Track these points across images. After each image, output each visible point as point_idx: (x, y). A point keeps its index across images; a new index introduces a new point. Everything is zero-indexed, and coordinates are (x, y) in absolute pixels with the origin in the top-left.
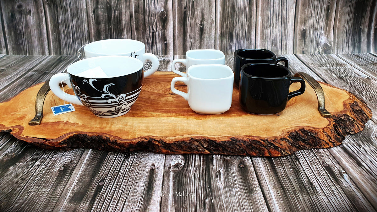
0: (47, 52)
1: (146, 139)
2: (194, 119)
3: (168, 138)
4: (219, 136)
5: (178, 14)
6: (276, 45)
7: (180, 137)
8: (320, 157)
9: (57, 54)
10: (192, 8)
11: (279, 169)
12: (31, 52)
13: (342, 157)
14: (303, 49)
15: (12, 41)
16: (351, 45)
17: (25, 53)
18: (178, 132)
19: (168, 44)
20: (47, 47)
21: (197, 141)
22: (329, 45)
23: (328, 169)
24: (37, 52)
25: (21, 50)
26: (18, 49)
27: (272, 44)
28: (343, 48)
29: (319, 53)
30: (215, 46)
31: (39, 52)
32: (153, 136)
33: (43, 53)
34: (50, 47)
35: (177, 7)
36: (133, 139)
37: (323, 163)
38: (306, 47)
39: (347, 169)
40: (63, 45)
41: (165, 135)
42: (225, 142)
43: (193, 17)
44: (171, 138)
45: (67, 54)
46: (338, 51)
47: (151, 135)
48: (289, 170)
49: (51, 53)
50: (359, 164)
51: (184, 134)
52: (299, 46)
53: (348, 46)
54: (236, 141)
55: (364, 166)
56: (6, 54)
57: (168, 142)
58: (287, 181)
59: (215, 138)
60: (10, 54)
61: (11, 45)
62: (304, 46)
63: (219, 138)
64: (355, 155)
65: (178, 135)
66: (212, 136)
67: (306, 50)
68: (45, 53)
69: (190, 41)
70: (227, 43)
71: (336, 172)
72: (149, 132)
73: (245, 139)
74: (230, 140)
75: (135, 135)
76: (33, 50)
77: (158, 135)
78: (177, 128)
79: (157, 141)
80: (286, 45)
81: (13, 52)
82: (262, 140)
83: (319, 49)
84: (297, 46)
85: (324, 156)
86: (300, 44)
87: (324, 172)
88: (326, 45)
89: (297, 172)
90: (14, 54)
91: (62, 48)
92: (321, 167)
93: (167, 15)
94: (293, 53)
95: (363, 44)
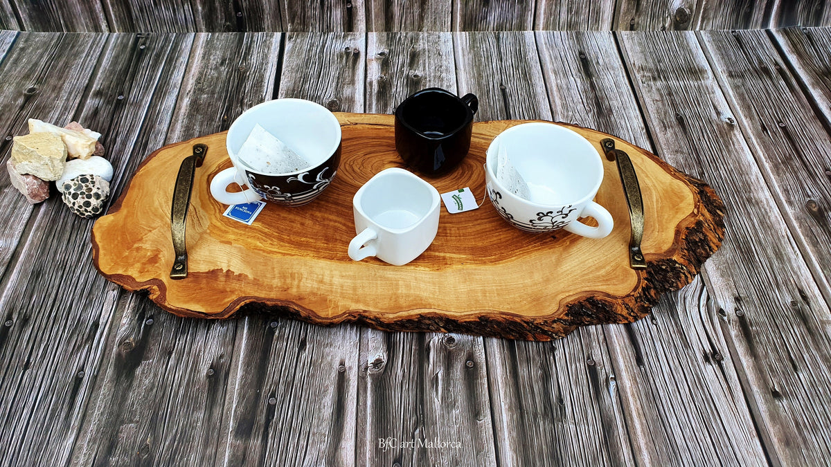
1: (355, 317)
2: (427, 269)
3: (386, 315)
4: (463, 314)
6: (577, 13)
7: (404, 314)
8: (587, 346)
11: (523, 371)
13: (619, 345)
14: (632, 19)
16: (733, 11)
18: (402, 302)
19: (354, 10)
21: (429, 319)
22: (688, 11)
23: (592, 370)
27: (570, 9)
28: (715, 17)
32: (365, 311)
36: (334, 318)
37: (588, 358)
38: (639, 16)
39: (619, 370)
41: (382, 309)
42: (470, 322)
44: (391, 316)
47: (361, 307)
48: (536, 372)
50: (639, 361)
51: (410, 307)
52: (625, 14)
53: (725, 15)
54: (487, 322)
55: (644, 365)
57: (386, 321)
58: (529, 396)
59: (456, 317)
62: (636, 14)
63: (462, 316)
64: (640, 341)
65: (400, 309)
66: (452, 313)
67: (638, 23)
71: (602, 377)
72: (358, 301)
73: (500, 318)
74: (477, 320)
75: (337, 307)
77: (371, 309)
78: (400, 291)
79: (370, 319)
80: (598, 13)
82: (525, 322)
83: (664, 20)
84: (622, 14)
85: (594, 344)
86: (628, 9)
87: (585, 377)
88: (680, 11)
89: (546, 377)
92: (583, 367)
94: (612, 30)
95: (757, 9)
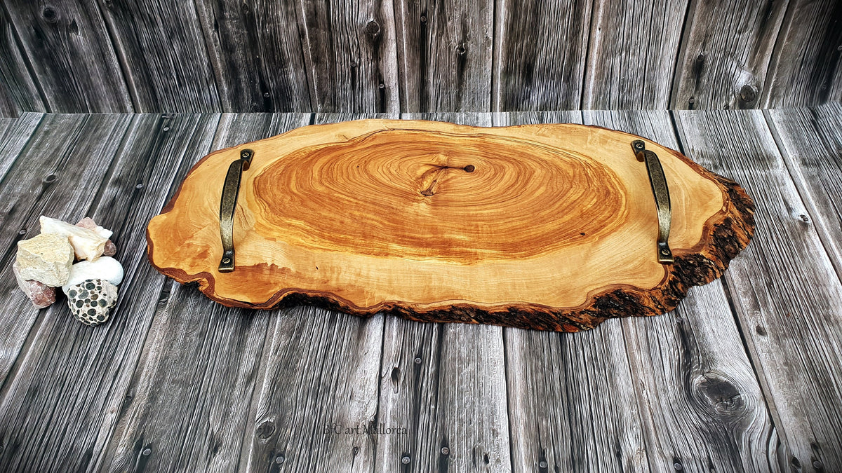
0: (129, 106)
1: (390, 307)
3: (420, 306)
4: (493, 305)
5: (408, 27)
6: (629, 91)
7: (437, 305)
9: (150, 110)
10: (439, 14)
12: (96, 108)
14: (692, 98)
15: (52, 87)
16: (807, 89)
17: (84, 110)
18: (435, 294)
19: (387, 91)
20: (126, 97)
21: (460, 310)
22: (755, 89)
24: (108, 106)
25: (75, 104)
26: (68, 100)
27: (621, 89)
28: (786, 95)
29: (727, 107)
30: (491, 93)
31: (112, 107)
32: (399, 302)
33: (122, 109)
34: (133, 98)
35: (405, 13)
36: (371, 307)
38: (700, 94)
40: (160, 92)
41: (415, 301)
42: (500, 313)
43: (443, 33)
44: (424, 307)
45: (171, 110)
46: (773, 103)
47: (395, 298)
49: (138, 109)
51: (442, 299)
52: (683, 92)
53: (798, 92)
54: (516, 313)
56: (45, 111)
57: (419, 311)
59: (486, 308)
60: (54, 110)
61: (51, 93)
62: (695, 93)
63: (492, 307)
65: (433, 300)
66: (483, 305)
67: (698, 102)
68: (125, 108)
69: (437, 84)
70: (520, 85)
72: (392, 293)
73: (529, 309)
74: (507, 311)
75: (374, 297)
76: (100, 102)
77: (405, 300)
78: (432, 284)
79: (404, 309)
80: (653, 92)
81: (59, 106)
82: (553, 313)
83: (728, 99)
84: (679, 92)
86: (687, 87)
88: (746, 89)
90: (63, 111)
91: (159, 98)
93: (383, 29)
94: (668, 108)
95: (836, 86)
